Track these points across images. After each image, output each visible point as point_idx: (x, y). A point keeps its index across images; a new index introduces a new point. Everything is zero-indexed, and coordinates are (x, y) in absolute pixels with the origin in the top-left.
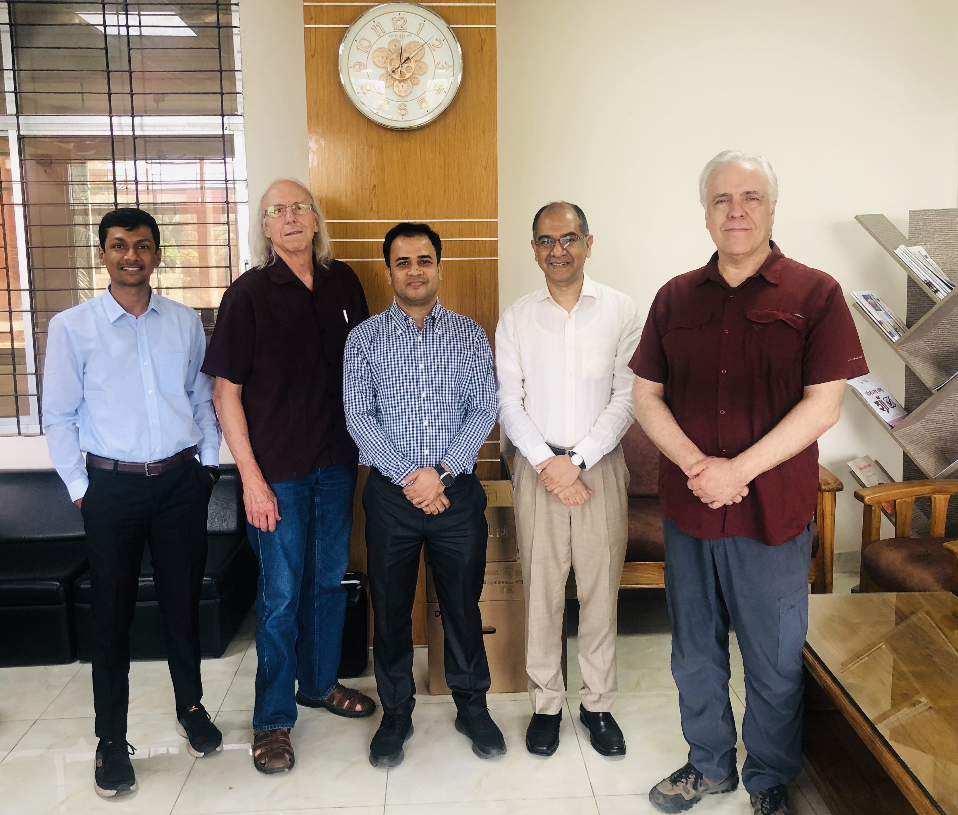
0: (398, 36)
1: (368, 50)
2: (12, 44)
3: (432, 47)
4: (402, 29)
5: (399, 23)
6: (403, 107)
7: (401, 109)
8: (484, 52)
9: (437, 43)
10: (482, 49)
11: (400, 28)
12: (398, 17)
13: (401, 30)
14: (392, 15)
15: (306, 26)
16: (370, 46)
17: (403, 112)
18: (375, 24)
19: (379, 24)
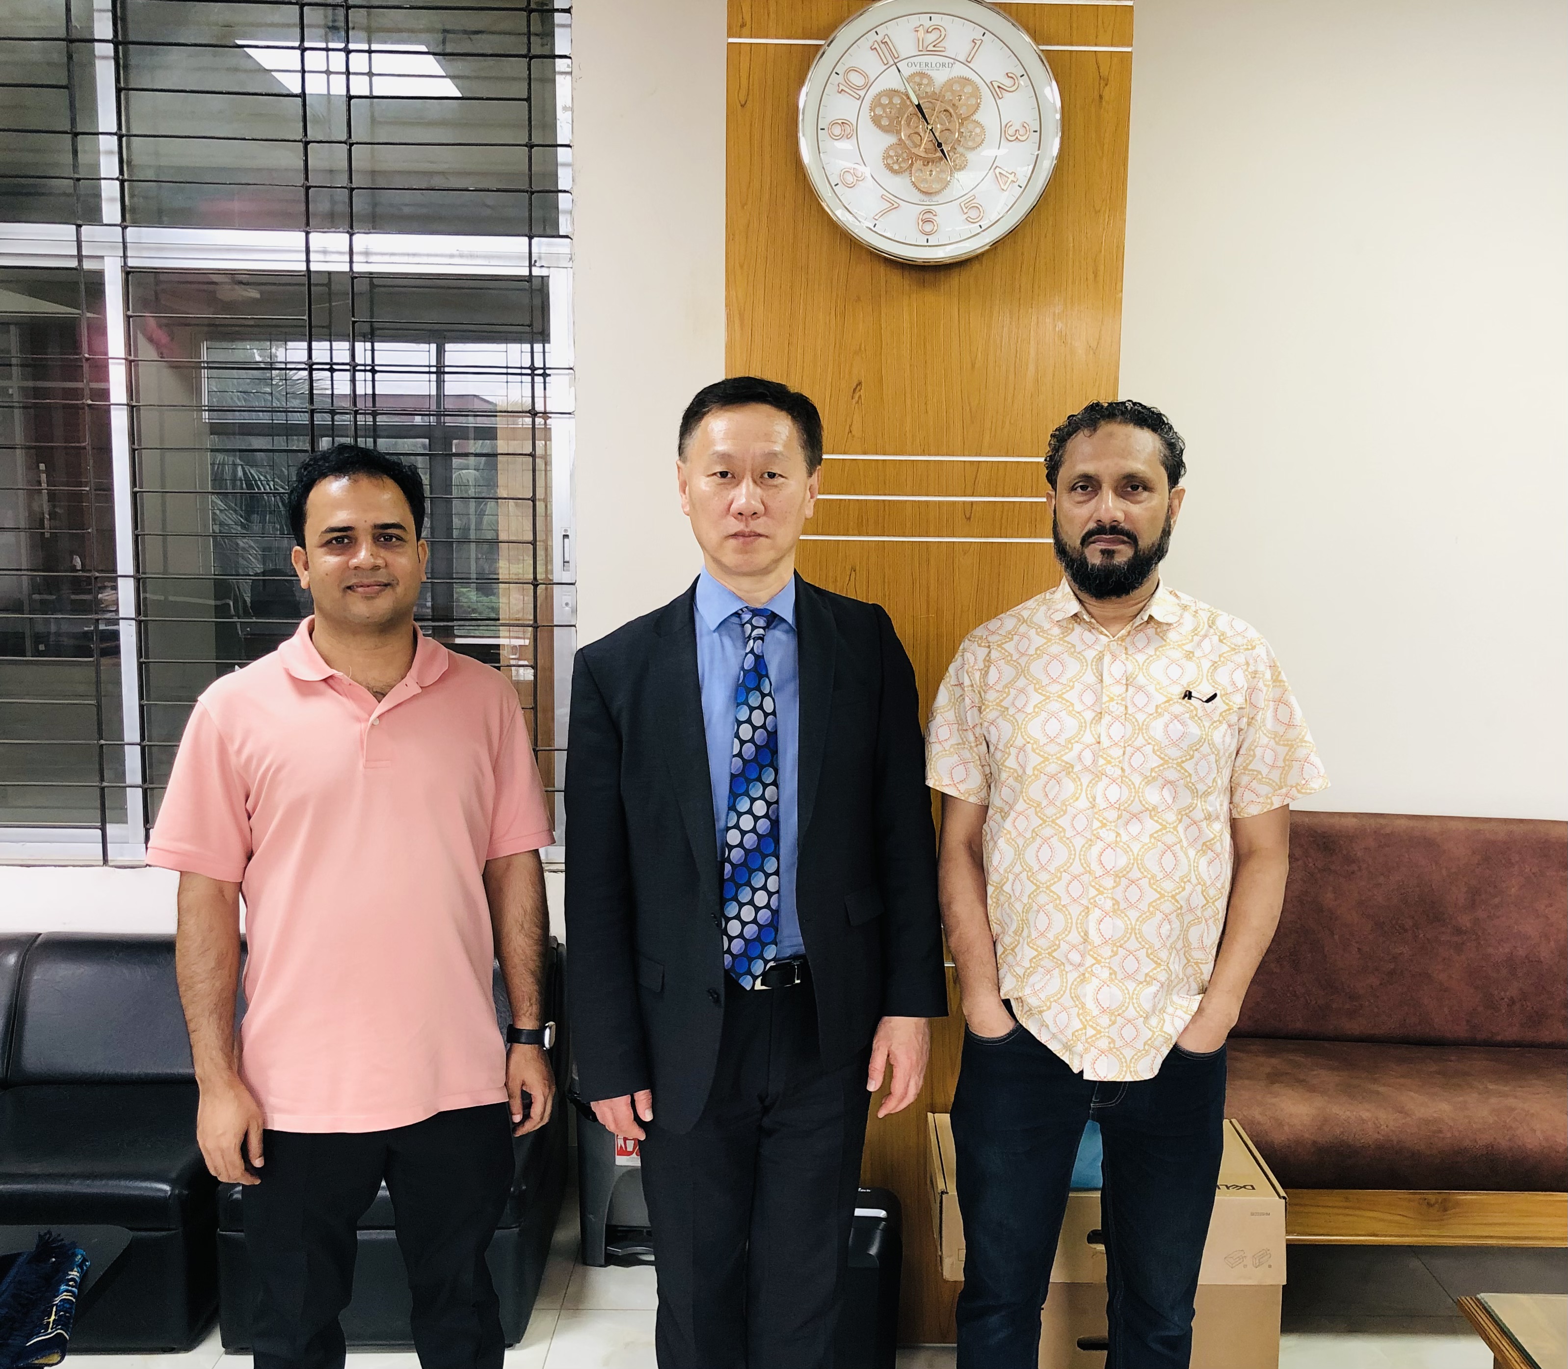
0: (927, 65)
1: (862, 93)
2: (118, 80)
3: (998, 91)
4: (935, 50)
5: (931, 37)
6: (927, 216)
7: (925, 221)
8: (1104, 103)
9: (1008, 82)
10: (1101, 97)
11: (931, 48)
12: (927, 24)
13: (933, 53)
14: (915, 21)
15: (731, 40)
16: (868, 86)
17: (928, 228)
18: (879, 38)
19: (887, 39)
